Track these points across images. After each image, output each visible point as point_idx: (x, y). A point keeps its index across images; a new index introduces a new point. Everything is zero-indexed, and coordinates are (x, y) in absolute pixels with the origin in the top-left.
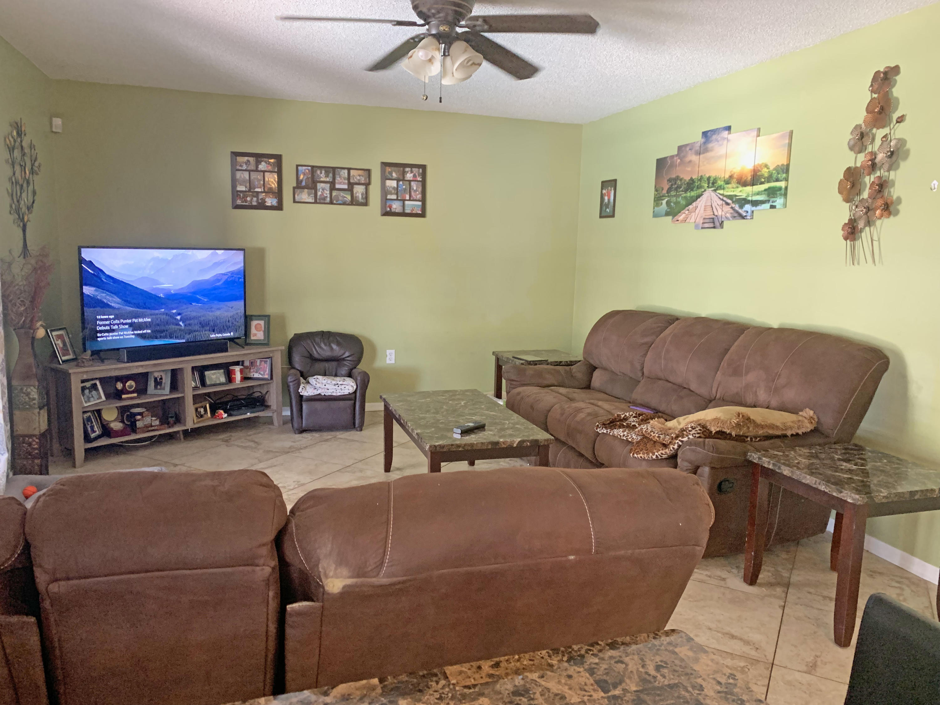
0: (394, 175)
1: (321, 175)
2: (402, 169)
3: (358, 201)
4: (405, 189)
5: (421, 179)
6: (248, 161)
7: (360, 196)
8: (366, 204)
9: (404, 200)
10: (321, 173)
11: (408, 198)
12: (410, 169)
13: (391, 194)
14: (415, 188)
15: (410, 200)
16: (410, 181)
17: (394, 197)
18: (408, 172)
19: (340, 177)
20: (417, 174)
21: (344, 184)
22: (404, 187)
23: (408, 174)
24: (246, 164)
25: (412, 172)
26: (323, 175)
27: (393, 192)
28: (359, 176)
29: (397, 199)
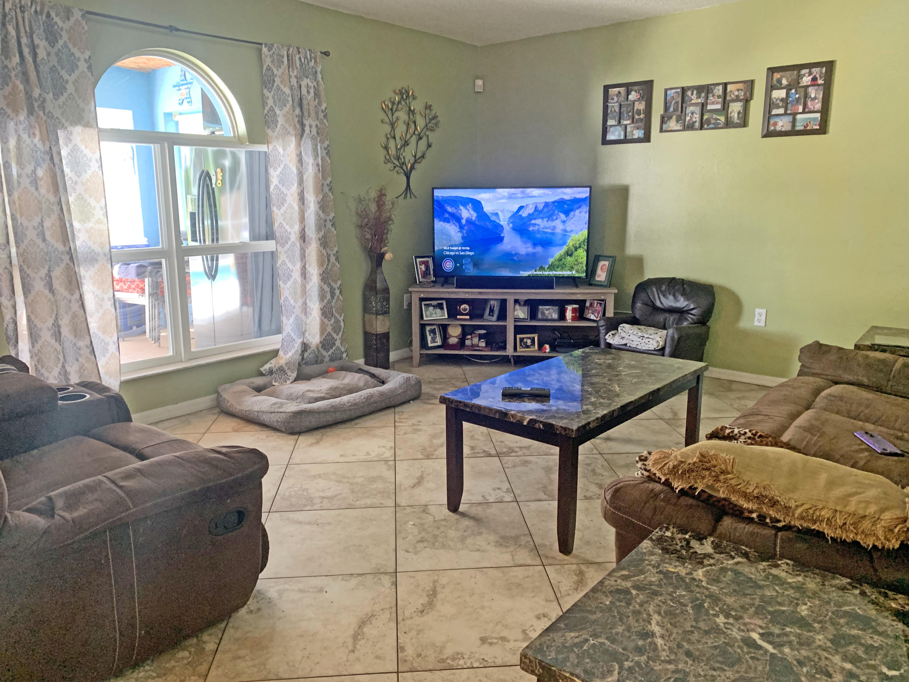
0: (784, 82)
1: (692, 97)
2: (796, 72)
3: (733, 122)
4: (798, 100)
5: (823, 82)
6: (619, 93)
7: (736, 116)
8: (744, 123)
9: (794, 114)
10: (692, 94)
11: (801, 110)
12: (808, 70)
13: (778, 107)
14: (813, 96)
15: (804, 112)
16: (807, 87)
17: (781, 111)
18: (804, 75)
19: (713, 96)
20: (818, 76)
21: (717, 103)
22: (797, 96)
23: (804, 78)
24: (617, 96)
25: (810, 74)
26: (694, 96)
27: (781, 104)
28: (738, 90)
29: (785, 114)
